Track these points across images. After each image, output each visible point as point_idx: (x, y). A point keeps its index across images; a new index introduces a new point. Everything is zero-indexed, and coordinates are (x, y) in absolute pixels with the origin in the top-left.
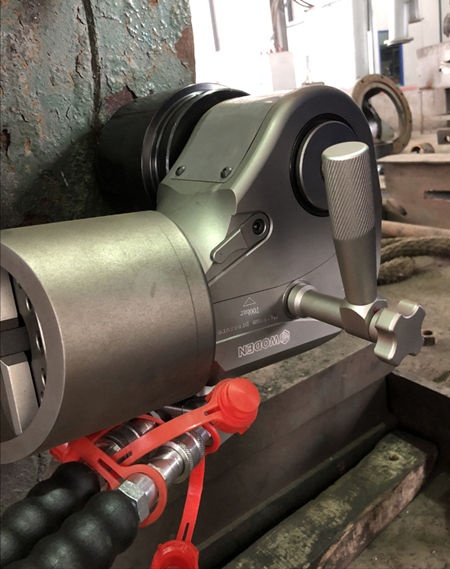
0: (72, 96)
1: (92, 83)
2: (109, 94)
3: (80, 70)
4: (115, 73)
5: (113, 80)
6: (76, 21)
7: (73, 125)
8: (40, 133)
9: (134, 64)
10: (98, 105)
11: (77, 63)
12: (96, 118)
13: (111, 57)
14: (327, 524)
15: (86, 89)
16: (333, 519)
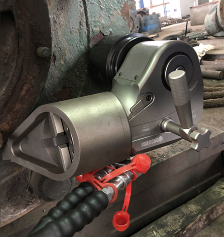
0: (78, 38)
1: (86, 31)
2: (93, 36)
3: (81, 27)
4: (95, 26)
5: (95, 29)
6: (79, 7)
7: (79, 49)
8: (67, 54)
9: (103, 21)
10: (89, 41)
11: (80, 24)
12: (88, 46)
13: (93, 20)
14: (190, 214)
15: (84, 34)
16: (192, 212)
